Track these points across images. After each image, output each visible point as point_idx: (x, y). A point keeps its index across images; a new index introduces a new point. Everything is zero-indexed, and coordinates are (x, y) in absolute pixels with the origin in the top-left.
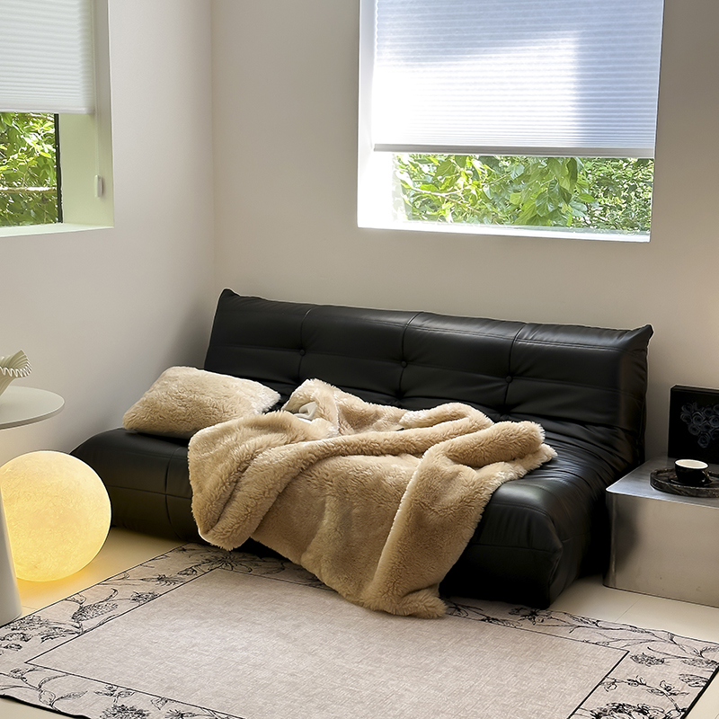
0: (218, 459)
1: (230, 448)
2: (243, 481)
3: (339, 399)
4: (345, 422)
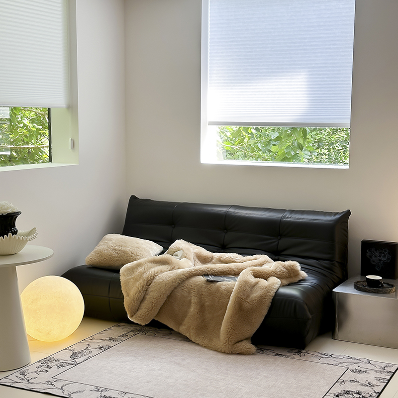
0: (136, 280)
1: (142, 274)
2: (150, 290)
3: (193, 249)
4: (197, 260)
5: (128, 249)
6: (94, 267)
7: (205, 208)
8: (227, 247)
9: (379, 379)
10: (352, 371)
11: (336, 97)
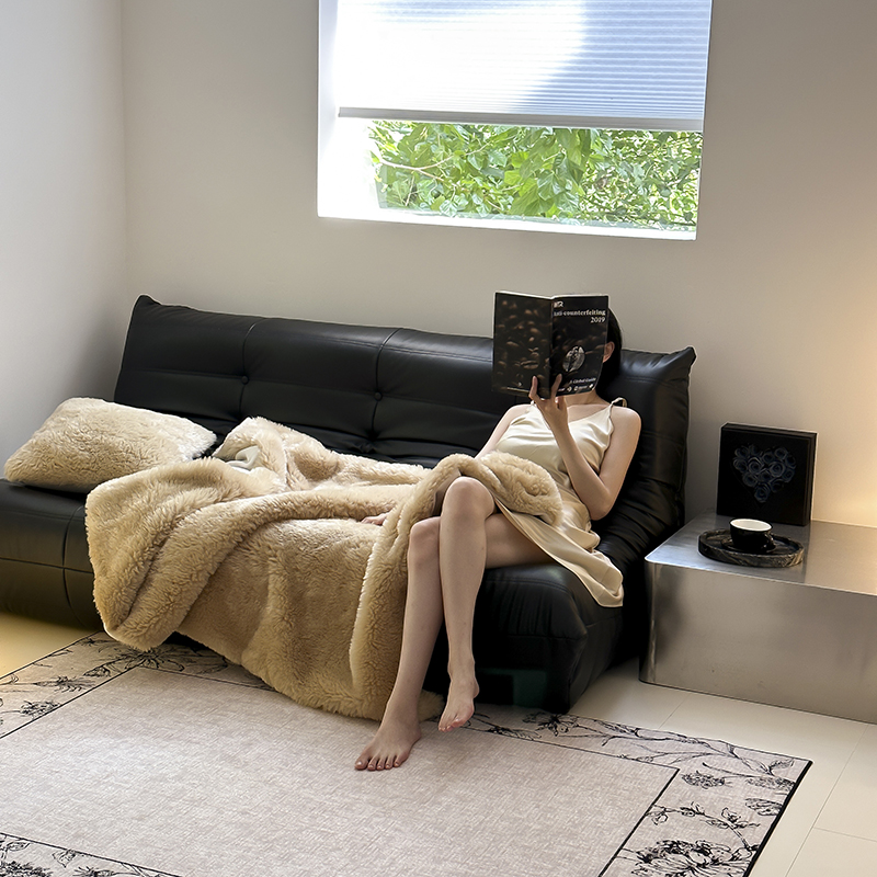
0: (126, 530)
2: (161, 559)
3: (288, 444)
4: (297, 472)
5: (119, 441)
6: (29, 487)
7: (326, 334)
8: (380, 437)
9: (756, 805)
10: (688, 778)
11: (671, 48)
